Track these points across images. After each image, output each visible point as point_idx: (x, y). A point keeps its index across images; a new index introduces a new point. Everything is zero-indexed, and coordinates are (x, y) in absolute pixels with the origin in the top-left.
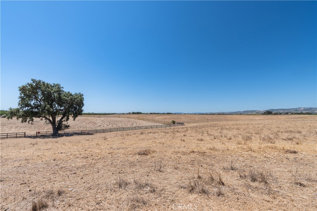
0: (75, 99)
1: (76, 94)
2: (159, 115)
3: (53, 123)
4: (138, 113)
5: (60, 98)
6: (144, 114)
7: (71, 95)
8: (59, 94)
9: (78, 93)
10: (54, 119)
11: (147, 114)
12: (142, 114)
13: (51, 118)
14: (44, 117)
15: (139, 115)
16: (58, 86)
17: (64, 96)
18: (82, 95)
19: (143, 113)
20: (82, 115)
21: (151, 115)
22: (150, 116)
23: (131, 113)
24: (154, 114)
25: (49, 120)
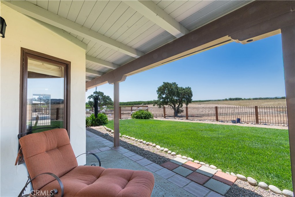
0: (187, 92)
1: (186, 88)
2: (268, 100)
3: (174, 108)
4: (236, 99)
5: (178, 92)
6: (245, 99)
7: (184, 89)
8: (177, 89)
9: (187, 87)
10: (175, 106)
11: (249, 99)
12: (243, 100)
13: (173, 105)
14: (170, 105)
15: (238, 102)
16: (175, 84)
17: (180, 90)
18: (190, 88)
19: (243, 98)
20: (192, 103)
21: (255, 100)
22: (255, 102)
23: (228, 99)
24: (260, 99)
25: (172, 106)
